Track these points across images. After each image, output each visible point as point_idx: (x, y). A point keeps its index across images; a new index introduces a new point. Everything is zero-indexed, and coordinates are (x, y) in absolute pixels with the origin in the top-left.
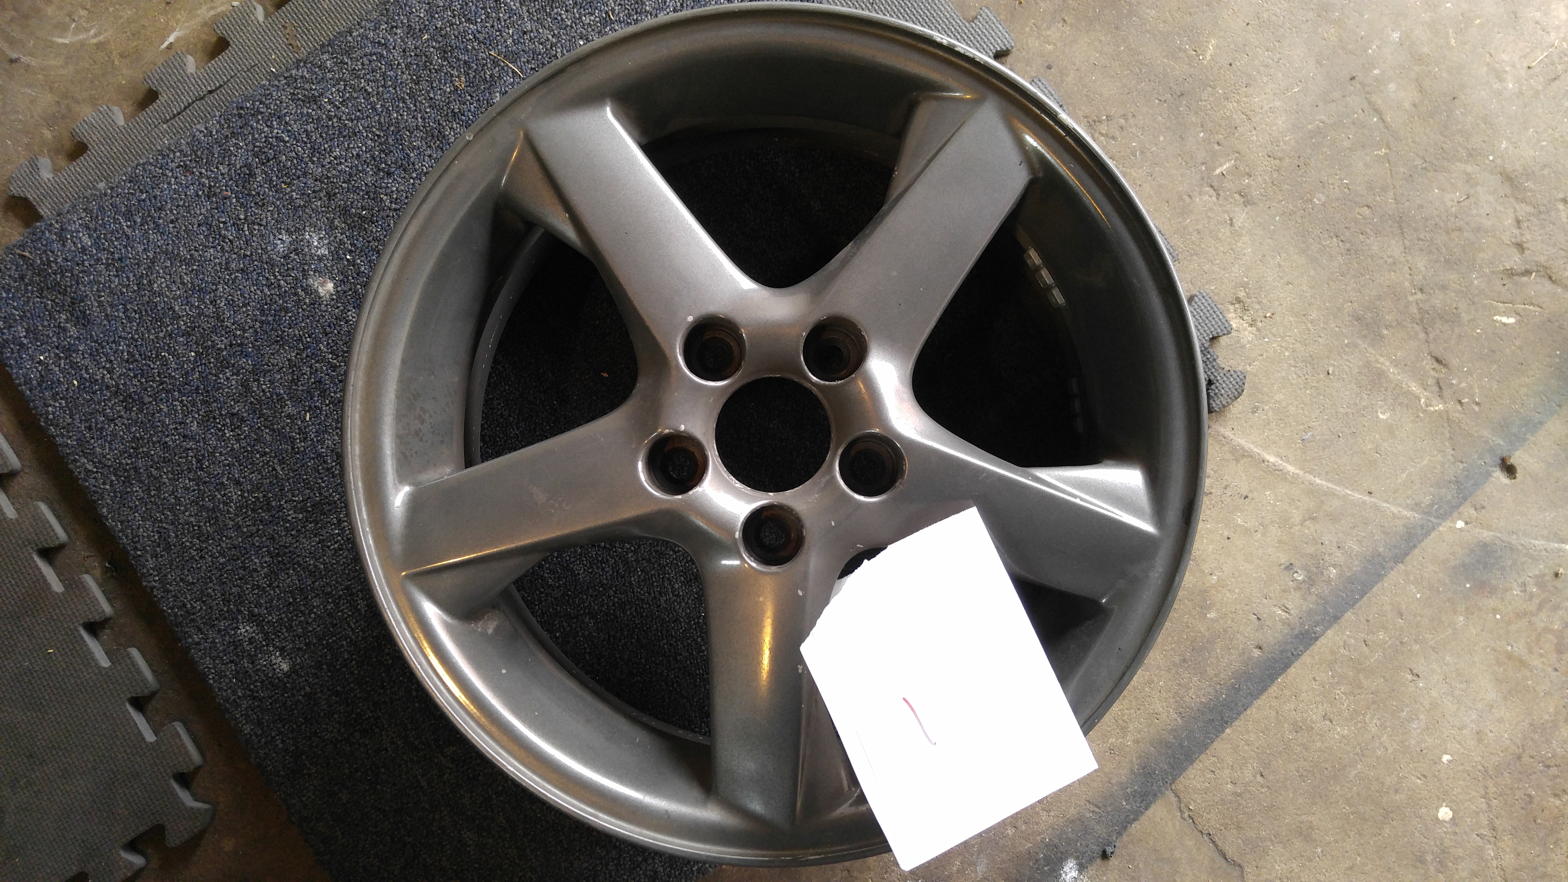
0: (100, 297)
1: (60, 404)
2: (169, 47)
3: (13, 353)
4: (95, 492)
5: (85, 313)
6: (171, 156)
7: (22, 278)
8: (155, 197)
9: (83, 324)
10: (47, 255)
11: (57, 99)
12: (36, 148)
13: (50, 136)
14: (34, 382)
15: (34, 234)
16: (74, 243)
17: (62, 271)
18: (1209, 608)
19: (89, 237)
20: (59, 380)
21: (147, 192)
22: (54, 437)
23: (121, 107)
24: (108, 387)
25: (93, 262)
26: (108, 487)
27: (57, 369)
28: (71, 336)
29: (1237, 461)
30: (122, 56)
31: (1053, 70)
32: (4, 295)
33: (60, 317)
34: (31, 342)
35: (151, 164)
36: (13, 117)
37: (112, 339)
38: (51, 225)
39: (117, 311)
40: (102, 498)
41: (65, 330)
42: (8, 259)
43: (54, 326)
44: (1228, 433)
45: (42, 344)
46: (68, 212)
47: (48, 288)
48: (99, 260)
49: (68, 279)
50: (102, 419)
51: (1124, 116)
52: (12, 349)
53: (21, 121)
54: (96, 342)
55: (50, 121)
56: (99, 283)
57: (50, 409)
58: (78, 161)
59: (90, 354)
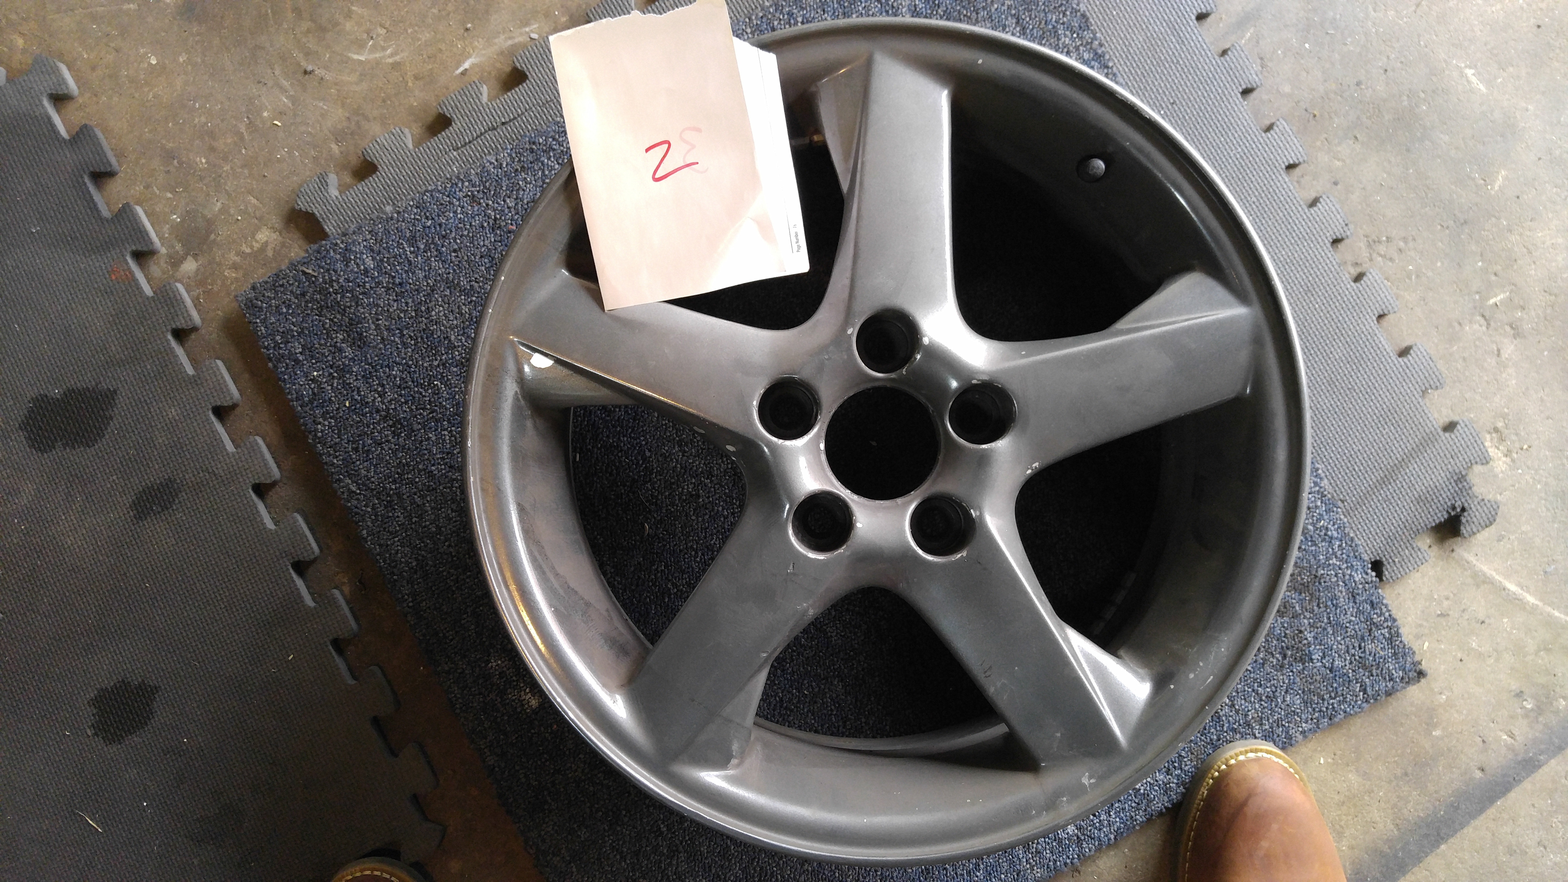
0: (378, 320)
1: (330, 423)
2: (464, 73)
3: (287, 369)
4: (357, 514)
5: (361, 334)
6: (460, 185)
7: (303, 294)
8: (440, 225)
9: (359, 346)
10: (329, 274)
11: (347, 115)
12: (323, 162)
13: (337, 152)
14: (306, 399)
15: (318, 252)
16: (357, 264)
17: (343, 290)
18: (1435, 726)
19: (373, 260)
20: (330, 399)
21: (433, 219)
22: (321, 455)
23: (410, 128)
24: (378, 411)
25: (373, 285)
26: (369, 509)
27: (329, 388)
28: (346, 357)
29: (1478, 586)
30: (416, 78)
31: (1339, 187)
32: (285, 310)
33: (337, 337)
34: (306, 359)
35: (439, 191)
36: (303, 129)
37: (386, 363)
38: (336, 244)
39: (393, 335)
40: (364, 520)
41: (341, 350)
42: (291, 274)
43: (331, 346)
44: (1471, 558)
45: (317, 362)
46: (354, 233)
47: (328, 307)
48: (378, 283)
49: (348, 300)
50: (370, 442)
51: (1405, 240)
52: (287, 365)
53: (310, 133)
54: (369, 364)
55: (339, 136)
56: (378, 305)
57: (319, 426)
58: (366, 181)
59: (363, 377)
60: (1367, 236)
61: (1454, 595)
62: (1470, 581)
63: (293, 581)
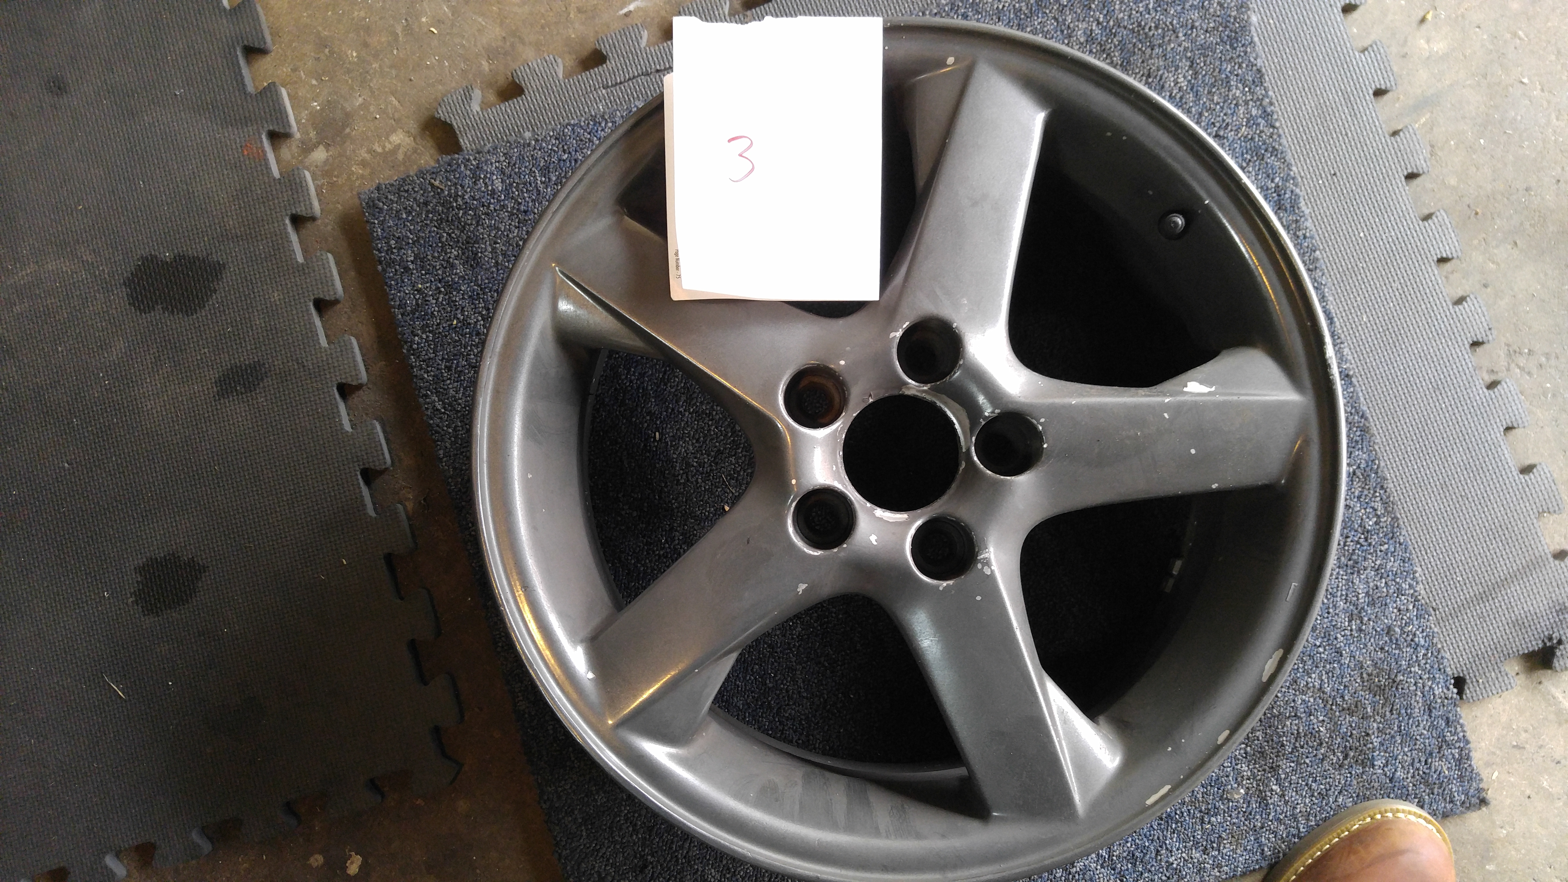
0: (496, 243)
1: (428, 337)
2: (626, 15)
3: (396, 274)
4: (437, 432)
5: (476, 254)
6: (603, 125)
7: (426, 204)
8: (576, 161)
9: (471, 266)
10: (456, 188)
11: (504, 35)
12: (470, 76)
13: (487, 69)
14: (409, 308)
15: (449, 165)
16: (486, 184)
17: (467, 207)
19: (502, 182)
20: (432, 313)
21: (570, 153)
22: (412, 367)
23: (563, 59)
24: (478, 334)
25: (498, 207)
26: (450, 430)
27: (434, 301)
28: (456, 274)
30: (579, 10)
32: (404, 216)
33: (451, 252)
34: (417, 269)
35: (581, 127)
36: (457, 40)
37: (495, 288)
38: (469, 160)
39: (508, 261)
40: (443, 440)
41: (452, 266)
42: (418, 182)
43: (443, 260)
45: (426, 274)
46: (489, 152)
47: (448, 221)
48: (503, 207)
49: (469, 217)
50: (464, 363)
52: (396, 270)
53: (464, 46)
54: (479, 286)
55: (492, 54)
56: (498, 229)
57: (417, 338)
58: (510, 102)
59: (470, 297)
60: (1508, 345)
61: (1534, 728)
62: (1552, 717)
63: (360, 488)
